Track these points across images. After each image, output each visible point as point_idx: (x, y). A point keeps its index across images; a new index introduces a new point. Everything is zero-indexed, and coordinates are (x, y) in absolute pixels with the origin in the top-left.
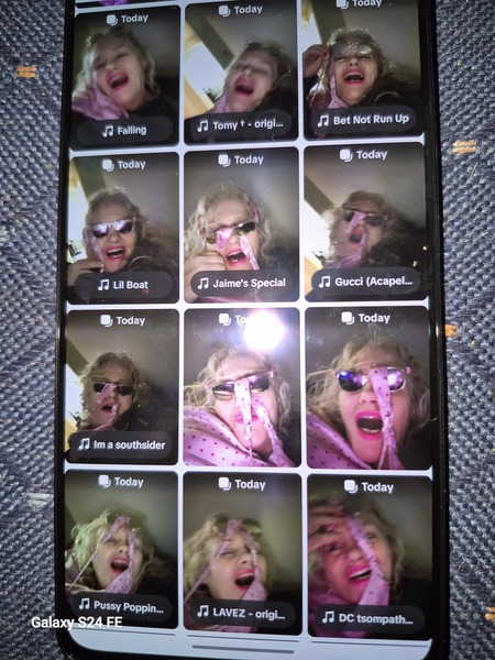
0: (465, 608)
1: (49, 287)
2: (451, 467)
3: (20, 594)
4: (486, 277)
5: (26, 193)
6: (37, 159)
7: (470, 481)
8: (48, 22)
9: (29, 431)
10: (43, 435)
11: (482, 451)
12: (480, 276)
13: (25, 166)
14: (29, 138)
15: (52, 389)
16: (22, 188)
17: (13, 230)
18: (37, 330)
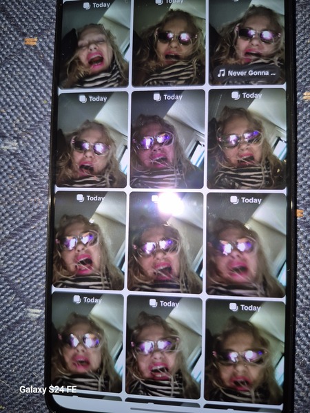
0: (303, 389)
1: (43, 179)
2: (297, 300)
3: (22, 371)
5: (30, 119)
6: (37, 98)
7: (308, 309)
8: (45, 10)
9: (30, 270)
10: (38, 273)
13: (29, 102)
14: (32, 84)
15: (44, 244)
16: (27, 115)
17: (21, 142)
18: (35, 206)
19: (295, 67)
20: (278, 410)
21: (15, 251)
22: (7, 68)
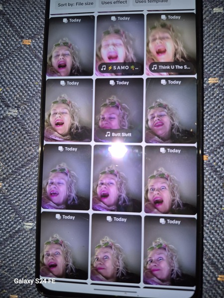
0: (209, 275)
1: (35, 135)
2: (204, 215)
3: (19, 266)
4: (221, 136)
5: (26, 94)
6: (31, 80)
7: (212, 221)
8: (37, 21)
9: (25, 196)
10: (31, 198)
11: (218, 209)
12: (218, 135)
13: (26, 83)
14: (28, 71)
16: (24, 92)
17: (20, 110)
18: (30, 153)
19: (203, 62)
21: (16, 184)
22: (10, 60)
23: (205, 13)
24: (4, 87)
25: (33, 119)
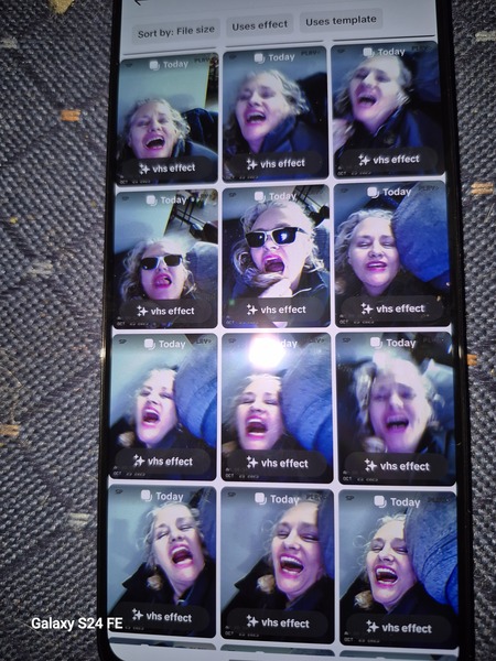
1: (93, 317)
2: (473, 489)
5: (71, 229)
6: (81, 198)
8: (91, 70)
9: (72, 454)
10: (85, 458)
13: (70, 203)
14: (74, 178)
16: (67, 224)
17: (58, 264)
18: (80, 358)
19: (458, 148)
20: (452, 657)
21: (50, 427)
22: (35, 155)
23: (458, 43)
24: (23, 215)
25: (87, 283)
